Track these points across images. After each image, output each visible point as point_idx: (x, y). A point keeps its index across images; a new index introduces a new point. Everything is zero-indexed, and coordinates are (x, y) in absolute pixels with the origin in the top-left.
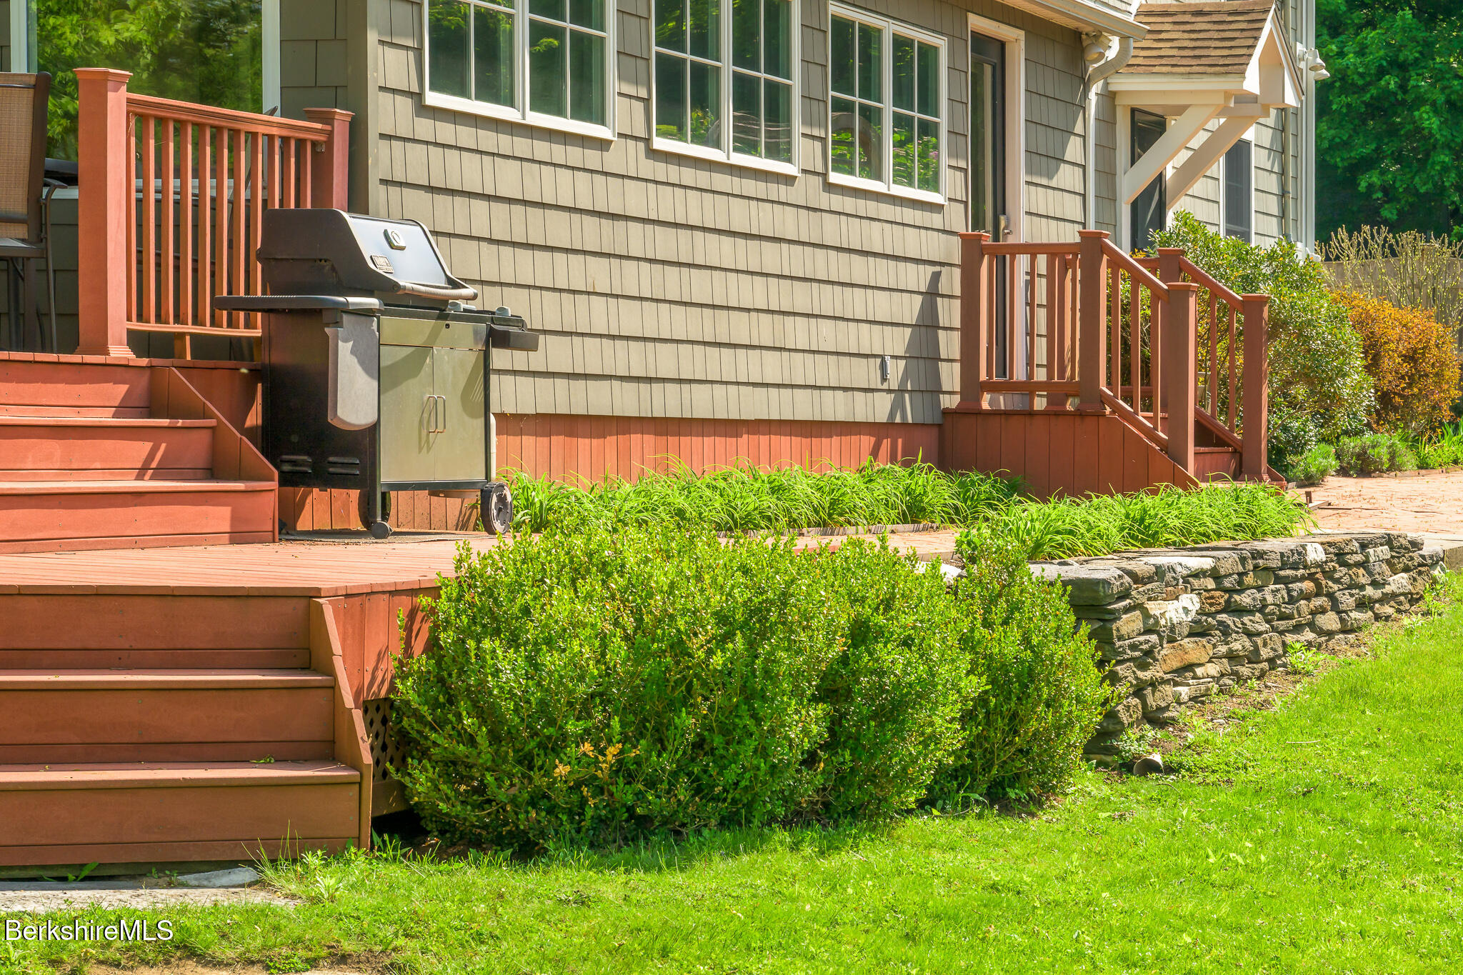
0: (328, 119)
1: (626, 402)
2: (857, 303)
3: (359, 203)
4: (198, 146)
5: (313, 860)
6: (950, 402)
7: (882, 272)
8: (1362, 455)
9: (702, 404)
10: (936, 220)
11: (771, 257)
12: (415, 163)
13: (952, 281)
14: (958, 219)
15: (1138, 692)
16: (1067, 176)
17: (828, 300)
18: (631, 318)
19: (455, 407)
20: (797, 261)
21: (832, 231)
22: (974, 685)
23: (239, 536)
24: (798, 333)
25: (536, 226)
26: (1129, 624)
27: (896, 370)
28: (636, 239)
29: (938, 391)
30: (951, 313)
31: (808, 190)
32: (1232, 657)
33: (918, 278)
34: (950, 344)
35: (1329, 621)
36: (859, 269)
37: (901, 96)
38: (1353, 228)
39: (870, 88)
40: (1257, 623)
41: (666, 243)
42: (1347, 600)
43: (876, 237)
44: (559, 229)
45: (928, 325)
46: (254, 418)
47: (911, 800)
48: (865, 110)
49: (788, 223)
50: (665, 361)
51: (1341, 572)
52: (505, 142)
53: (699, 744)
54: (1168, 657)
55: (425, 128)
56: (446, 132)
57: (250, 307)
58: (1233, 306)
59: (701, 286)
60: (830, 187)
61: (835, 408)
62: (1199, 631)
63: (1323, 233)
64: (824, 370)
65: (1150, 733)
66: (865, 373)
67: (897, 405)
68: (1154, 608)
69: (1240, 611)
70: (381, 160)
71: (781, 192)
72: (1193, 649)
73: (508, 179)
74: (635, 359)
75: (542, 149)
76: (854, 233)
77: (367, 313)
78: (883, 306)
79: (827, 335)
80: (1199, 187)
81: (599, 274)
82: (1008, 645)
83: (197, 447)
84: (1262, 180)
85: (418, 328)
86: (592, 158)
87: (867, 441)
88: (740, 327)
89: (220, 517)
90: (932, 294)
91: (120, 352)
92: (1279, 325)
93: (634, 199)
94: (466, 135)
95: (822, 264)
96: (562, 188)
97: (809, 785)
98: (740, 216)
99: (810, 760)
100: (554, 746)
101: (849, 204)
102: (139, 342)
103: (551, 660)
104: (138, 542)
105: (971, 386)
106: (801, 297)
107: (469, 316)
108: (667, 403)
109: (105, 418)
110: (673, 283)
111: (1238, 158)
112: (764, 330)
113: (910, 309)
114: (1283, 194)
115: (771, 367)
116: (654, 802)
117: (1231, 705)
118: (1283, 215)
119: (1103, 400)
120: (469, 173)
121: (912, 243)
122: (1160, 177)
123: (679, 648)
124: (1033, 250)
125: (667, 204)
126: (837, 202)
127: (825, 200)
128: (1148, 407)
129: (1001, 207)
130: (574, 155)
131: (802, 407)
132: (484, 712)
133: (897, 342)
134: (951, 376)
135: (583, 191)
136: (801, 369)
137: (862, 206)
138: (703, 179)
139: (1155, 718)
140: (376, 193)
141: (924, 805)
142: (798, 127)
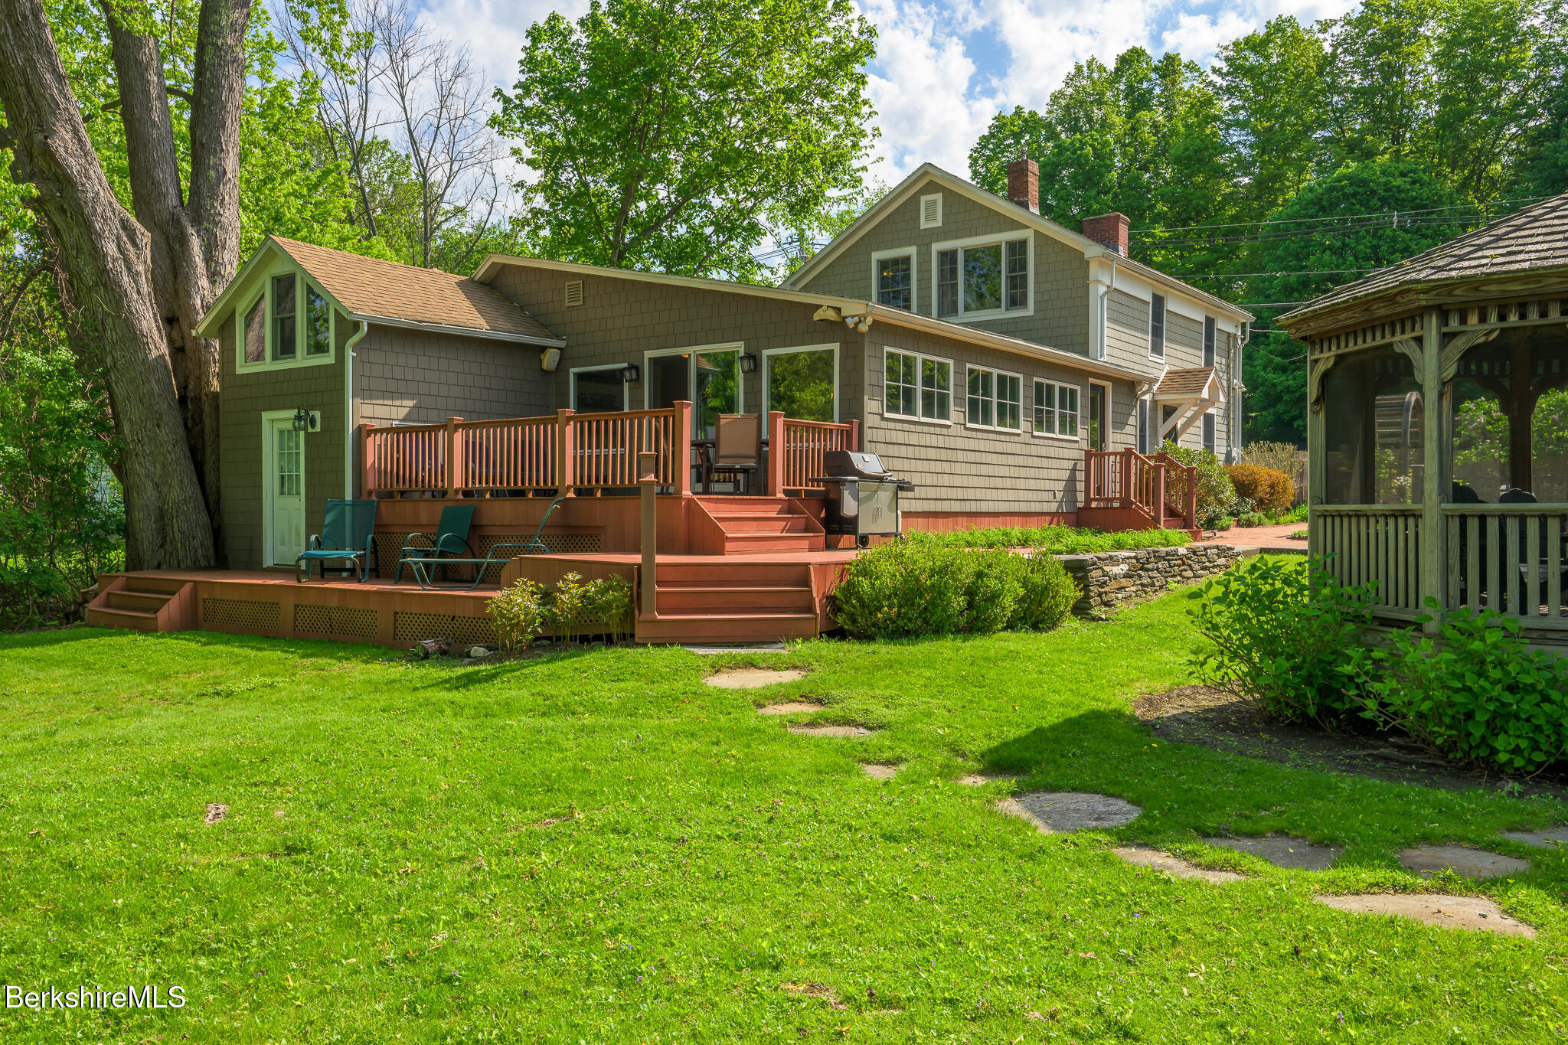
0: (851, 423)
1: (956, 507)
2: (1044, 474)
3: (861, 449)
4: (795, 432)
5: (799, 641)
6: (1080, 505)
7: (1055, 463)
8: (1248, 520)
9: (984, 507)
10: (1076, 446)
11: (1011, 460)
12: (880, 435)
13: (1081, 465)
14: (1085, 445)
15: (1100, 595)
16: (1129, 429)
17: (1033, 473)
18: (958, 481)
19: (885, 510)
20: (1020, 461)
21: (1034, 450)
22: (1021, 591)
23: (811, 550)
24: (1021, 484)
25: (923, 453)
26: (1095, 574)
27: (1059, 495)
28: (960, 455)
29: (1076, 501)
30: (1080, 476)
31: (1027, 438)
32: (1142, 585)
33: (1069, 465)
34: (1081, 486)
35: (1189, 574)
36: (1045, 463)
37: (1062, 406)
38: (1257, 442)
39: (1050, 403)
40: (1155, 574)
41: (971, 457)
42: (1196, 567)
43: (1052, 452)
44: (932, 454)
45: (1072, 480)
46: (823, 515)
47: (1000, 626)
48: (1048, 412)
49: (1018, 448)
50: (970, 494)
51: (1194, 558)
52: (913, 427)
53: (926, 609)
54: (1114, 584)
55: (884, 424)
56: (891, 425)
57: (819, 481)
58: (1183, 470)
59: (984, 470)
60: (1034, 437)
61: (1035, 507)
62: (1127, 576)
63: (1245, 444)
64: (1031, 496)
65: (1104, 608)
66: (1049, 496)
67: (1060, 506)
68: (1107, 569)
69: (1147, 570)
70: (868, 434)
71: (1016, 439)
72: (1124, 582)
73: (914, 439)
74: (960, 494)
75: (926, 429)
76: (1043, 451)
77: (854, 481)
78: (1054, 474)
79: (1032, 484)
80: (1191, 430)
81: (947, 467)
82: (1037, 578)
83: (801, 523)
84: (1219, 427)
85: (874, 485)
86: (944, 431)
87: (1048, 518)
88: (999, 483)
89: (805, 544)
90: (1074, 470)
91: (780, 495)
92: (1201, 476)
93: (960, 443)
94: (899, 426)
95: (1030, 461)
96: (933, 441)
97: (962, 621)
98: (999, 447)
99: (961, 612)
100: (879, 609)
101: (1041, 442)
102: (786, 492)
103: (877, 583)
104: (778, 552)
105: (1088, 500)
106: (1022, 472)
107: (892, 482)
108: (972, 507)
109: (774, 515)
110: (974, 469)
111: (1209, 420)
112: (1008, 483)
113: (1066, 475)
114: (1228, 431)
115: (1011, 495)
116: (910, 626)
117: (1138, 600)
118: (1228, 438)
119: (1132, 503)
120: (900, 437)
121: (1066, 454)
122: (1175, 427)
123: (917, 580)
124: (1115, 454)
125: (972, 444)
126: (1036, 441)
127: (1032, 441)
128: (1147, 504)
129: (1103, 440)
130: (938, 430)
131: (1023, 507)
132: (860, 600)
133: (1061, 486)
134: (1081, 497)
135: (941, 441)
136: (1022, 495)
137: (1046, 442)
138: (985, 436)
139: (1107, 604)
140: (867, 445)
141: (1005, 629)
142: (1021, 418)
